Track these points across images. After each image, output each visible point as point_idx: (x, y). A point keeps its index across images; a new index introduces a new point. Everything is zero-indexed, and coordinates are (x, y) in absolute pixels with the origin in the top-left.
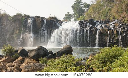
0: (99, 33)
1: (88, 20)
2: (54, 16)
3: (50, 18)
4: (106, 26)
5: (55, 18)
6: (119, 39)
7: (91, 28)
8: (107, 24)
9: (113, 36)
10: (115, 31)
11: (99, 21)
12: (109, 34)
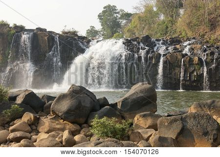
0: (165, 63)
1: (141, 38)
2: (72, 30)
3: (64, 33)
4: (175, 49)
5: (74, 33)
6: (203, 74)
8: (178, 46)
9: (192, 69)
10: (196, 59)
11: (160, 40)
12: (184, 65)
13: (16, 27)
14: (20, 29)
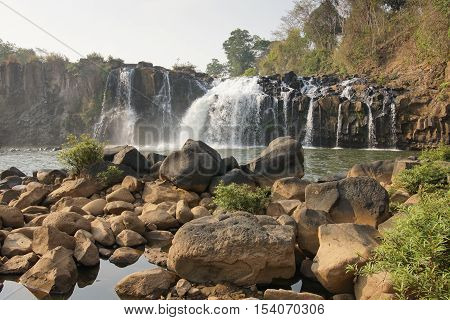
0: (316, 110)
1: (283, 74)
2: (187, 65)
3: (176, 68)
4: (330, 90)
5: (190, 69)
6: (367, 125)
7: (292, 95)
8: (334, 87)
9: (352, 118)
10: (358, 105)
11: (309, 78)
12: (342, 113)
13: (112, 60)
14: (118, 64)
